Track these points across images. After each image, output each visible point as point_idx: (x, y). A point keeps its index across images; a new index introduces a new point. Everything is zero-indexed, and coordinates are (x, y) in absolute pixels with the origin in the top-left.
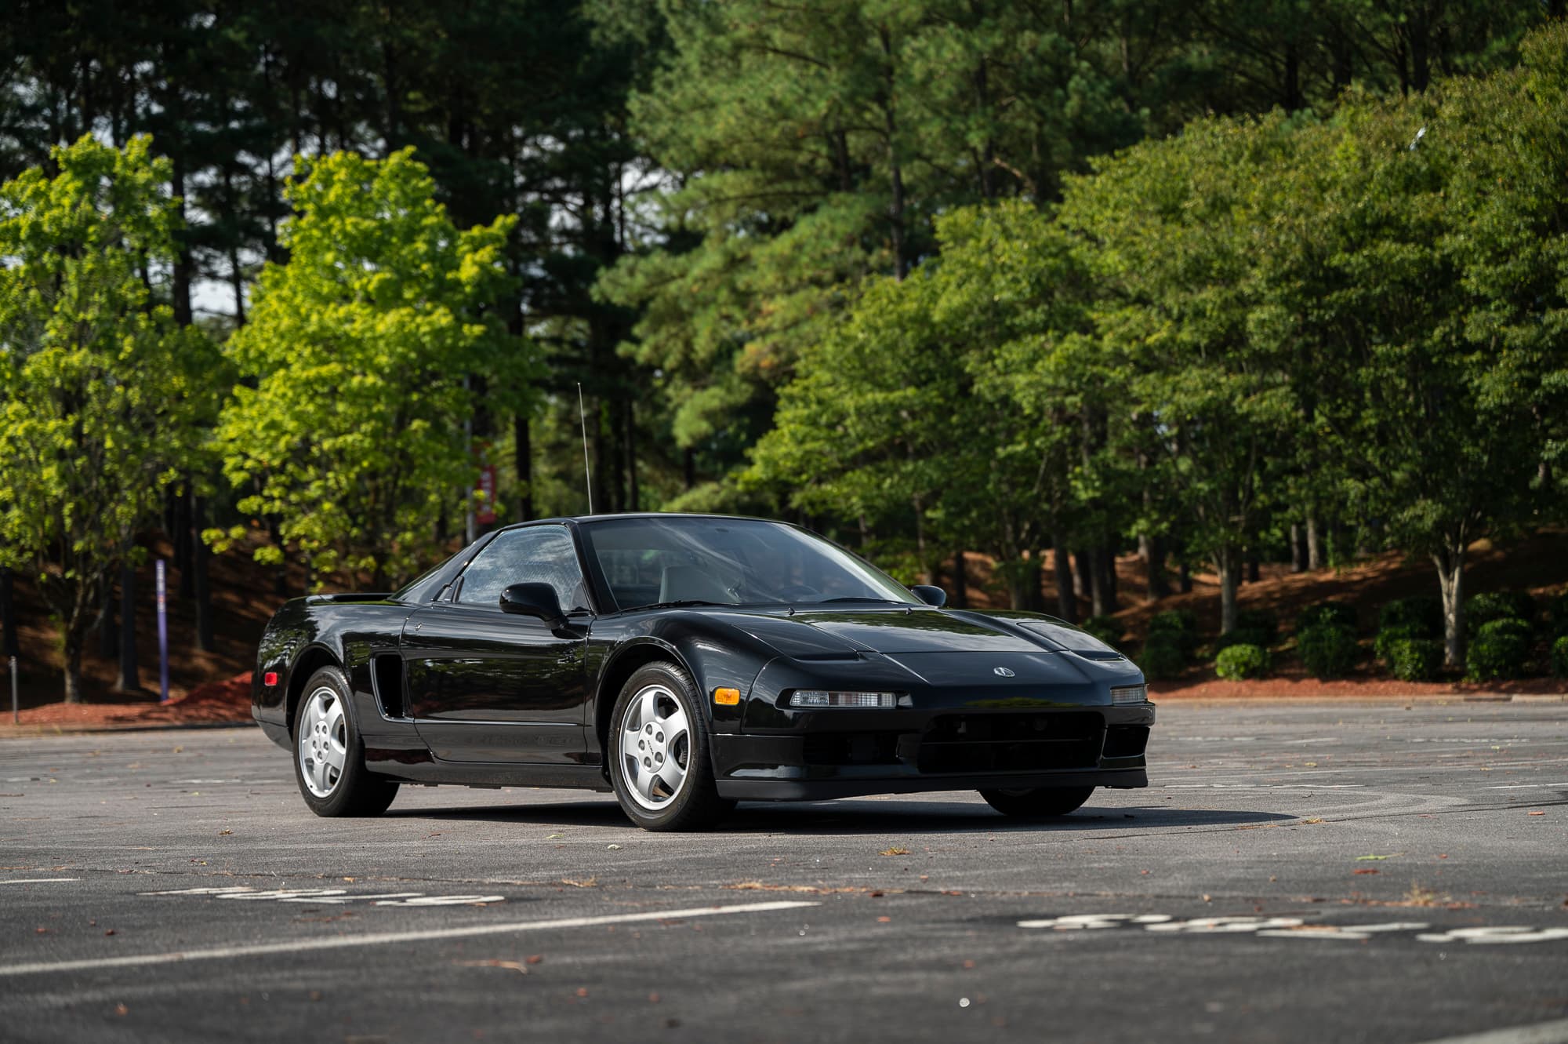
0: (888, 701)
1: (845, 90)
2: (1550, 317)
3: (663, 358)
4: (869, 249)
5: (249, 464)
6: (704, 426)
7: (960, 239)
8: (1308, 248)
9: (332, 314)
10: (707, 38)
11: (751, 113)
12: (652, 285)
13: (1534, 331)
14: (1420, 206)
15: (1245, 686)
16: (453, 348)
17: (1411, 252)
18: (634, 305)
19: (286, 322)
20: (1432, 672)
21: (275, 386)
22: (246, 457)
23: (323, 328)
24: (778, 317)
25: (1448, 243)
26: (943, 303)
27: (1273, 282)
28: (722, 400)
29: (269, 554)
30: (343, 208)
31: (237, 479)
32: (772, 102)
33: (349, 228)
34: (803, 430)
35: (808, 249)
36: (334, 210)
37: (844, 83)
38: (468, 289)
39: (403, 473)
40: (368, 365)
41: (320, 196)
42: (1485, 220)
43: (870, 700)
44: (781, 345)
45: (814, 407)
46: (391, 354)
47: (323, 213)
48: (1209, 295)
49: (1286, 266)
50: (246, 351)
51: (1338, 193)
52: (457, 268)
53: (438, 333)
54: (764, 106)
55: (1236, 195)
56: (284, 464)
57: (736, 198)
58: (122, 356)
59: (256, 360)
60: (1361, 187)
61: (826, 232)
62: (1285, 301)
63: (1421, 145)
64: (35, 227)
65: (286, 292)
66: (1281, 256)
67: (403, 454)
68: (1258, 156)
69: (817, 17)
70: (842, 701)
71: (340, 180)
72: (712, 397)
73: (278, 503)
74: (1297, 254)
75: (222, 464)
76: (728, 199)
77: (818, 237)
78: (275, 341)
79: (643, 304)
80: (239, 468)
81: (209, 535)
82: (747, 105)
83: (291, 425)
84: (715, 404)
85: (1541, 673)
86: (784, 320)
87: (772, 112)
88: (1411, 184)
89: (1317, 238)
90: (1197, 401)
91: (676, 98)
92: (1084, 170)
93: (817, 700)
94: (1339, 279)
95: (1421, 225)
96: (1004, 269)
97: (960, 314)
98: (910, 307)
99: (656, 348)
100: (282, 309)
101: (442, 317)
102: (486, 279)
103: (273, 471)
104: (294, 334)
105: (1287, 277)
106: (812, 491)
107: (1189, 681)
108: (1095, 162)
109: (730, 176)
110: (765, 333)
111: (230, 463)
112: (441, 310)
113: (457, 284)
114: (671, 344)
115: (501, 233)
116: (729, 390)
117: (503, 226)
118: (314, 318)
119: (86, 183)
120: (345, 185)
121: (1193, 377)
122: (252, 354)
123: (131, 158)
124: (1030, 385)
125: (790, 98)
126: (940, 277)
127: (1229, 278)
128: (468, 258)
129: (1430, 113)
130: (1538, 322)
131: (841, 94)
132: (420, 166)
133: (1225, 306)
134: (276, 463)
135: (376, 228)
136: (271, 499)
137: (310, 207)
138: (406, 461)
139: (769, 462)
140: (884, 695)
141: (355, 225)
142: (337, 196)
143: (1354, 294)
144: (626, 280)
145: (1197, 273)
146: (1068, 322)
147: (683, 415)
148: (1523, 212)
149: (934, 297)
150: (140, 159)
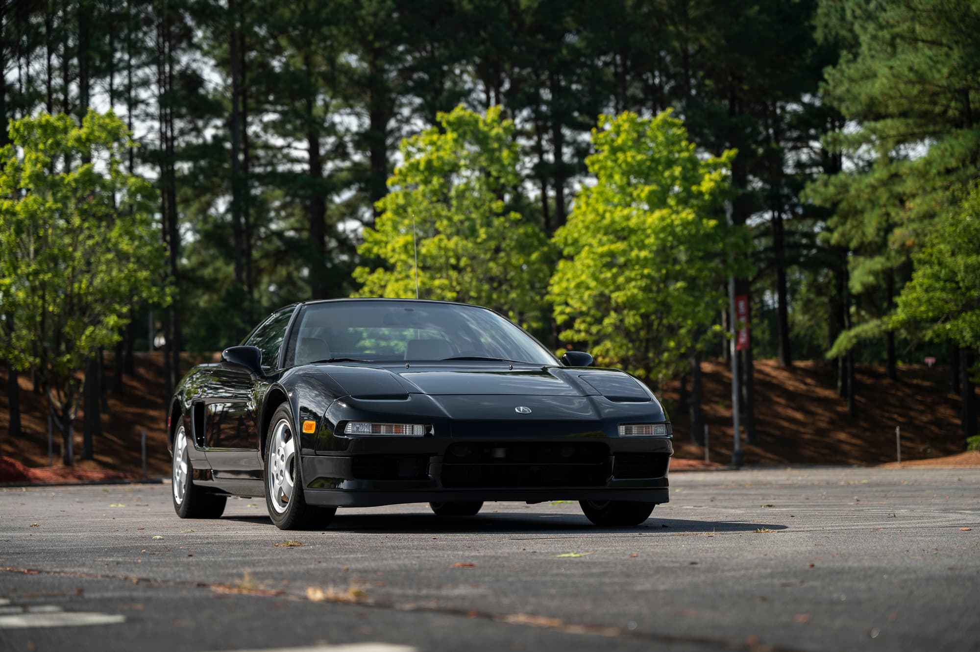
0: (419, 430)
1: (961, 62)
3: (849, 241)
5: (568, 310)
6: (871, 279)
9: (619, 214)
10: (874, 32)
11: (897, 76)
12: (839, 193)
16: (696, 234)
18: (828, 205)
19: (590, 218)
21: (584, 259)
22: (567, 304)
23: (613, 222)
24: (915, 211)
28: (882, 264)
30: (626, 148)
31: (560, 319)
32: (911, 69)
33: (629, 159)
34: (929, 282)
35: (934, 165)
36: (621, 149)
37: (962, 58)
38: (707, 197)
39: (664, 315)
40: (642, 246)
41: (613, 141)
43: (407, 430)
44: (919, 231)
45: (936, 268)
46: (657, 238)
47: (614, 151)
50: (566, 238)
52: (699, 184)
53: (685, 224)
54: (906, 73)
56: (589, 309)
57: (894, 136)
58: (479, 240)
59: (573, 244)
61: (948, 154)
64: (429, 162)
67: (664, 303)
69: (940, 14)
70: (383, 431)
71: (625, 131)
72: (878, 263)
73: (583, 334)
75: (553, 311)
76: (889, 136)
77: (943, 156)
78: (583, 231)
79: (835, 204)
80: (562, 313)
82: (895, 71)
83: (593, 284)
84: (879, 267)
86: (918, 213)
87: (912, 76)
91: (852, 71)
93: (366, 429)
99: (843, 235)
101: (688, 215)
102: (717, 191)
103: (582, 314)
106: (939, 326)
109: (889, 122)
110: (906, 223)
111: (558, 309)
112: (688, 210)
113: (701, 194)
114: (853, 232)
115: (727, 161)
116: (888, 259)
117: (728, 157)
118: (608, 215)
119: (459, 136)
120: (628, 133)
122: (570, 241)
123: (489, 121)
125: (924, 67)
128: (707, 177)
131: (958, 64)
132: (677, 120)
134: (584, 309)
135: (646, 160)
136: (579, 331)
137: (606, 148)
138: (665, 308)
139: (908, 306)
140: (415, 426)
141: (633, 157)
142: (623, 141)
144: (822, 189)
147: (857, 274)
150: (493, 121)
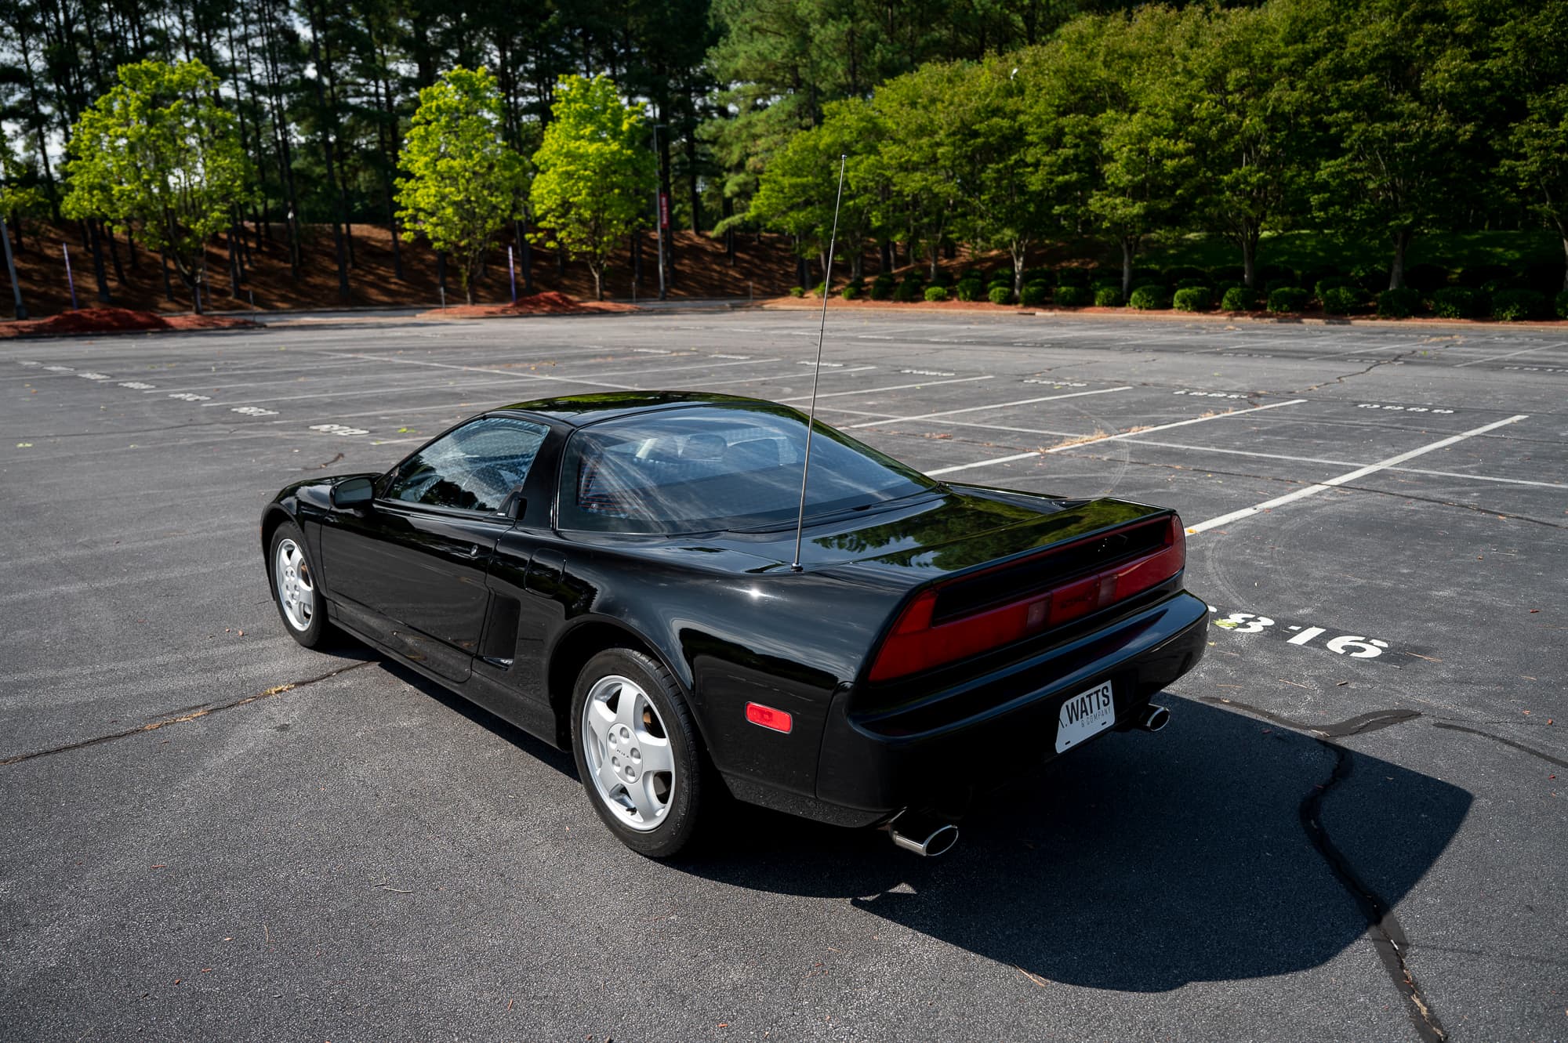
1: (791, 47)
2: (1060, 151)
3: (725, 162)
4: (801, 118)
5: (543, 207)
6: (736, 189)
7: (833, 116)
8: (962, 121)
9: (573, 145)
10: (739, 25)
11: (752, 58)
12: (718, 131)
13: (1054, 158)
14: (1011, 104)
15: (935, 304)
16: (619, 160)
17: (1005, 123)
19: (555, 147)
20: (1009, 300)
21: (551, 175)
22: (542, 204)
23: (569, 150)
24: (762, 147)
25: (1022, 118)
26: (823, 142)
27: (948, 135)
28: (744, 179)
29: (551, 244)
30: (576, 100)
31: (539, 213)
32: (759, 53)
33: (579, 107)
34: (769, 193)
36: (573, 100)
38: (626, 134)
40: (587, 167)
41: (568, 95)
42: (1036, 109)
44: (764, 160)
45: (773, 184)
46: (596, 162)
47: (568, 102)
48: (925, 141)
49: (953, 128)
50: (540, 159)
51: (977, 97)
52: (622, 125)
53: (613, 153)
54: (756, 55)
55: (940, 97)
56: (556, 207)
59: (545, 163)
60: (987, 95)
62: (953, 144)
63: (1015, 75)
65: (556, 135)
66: (950, 125)
68: (950, 81)
69: (779, 15)
72: (740, 178)
73: (554, 224)
74: (958, 124)
75: (533, 207)
78: (551, 155)
80: (539, 209)
81: (528, 236)
83: (558, 190)
84: (741, 181)
85: (1051, 302)
88: (1009, 93)
89: (967, 117)
90: (918, 186)
91: (725, 51)
92: (883, 85)
94: (976, 134)
95: (1011, 111)
96: (848, 127)
97: (829, 146)
98: (811, 143)
99: (721, 158)
100: (553, 142)
101: (615, 146)
103: (552, 210)
104: (558, 153)
105: (954, 134)
106: (775, 220)
107: (914, 300)
108: (887, 82)
110: (756, 154)
111: (536, 206)
112: (615, 143)
114: (727, 157)
116: (745, 176)
120: (578, 89)
121: (918, 175)
122: (543, 161)
124: (855, 176)
125: (768, 50)
126: (824, 131)
127: (933, 133)
128: (627, 120)
129: (1019, 62)
130: (1056, 154)
132: (610, 81)
133: (931, 146)
134: (553, 207)
135: (589, 108)
136: (552, 222)
139: (756, 207)
141: (581, 106)
142: (574, 95)
143: (980, 140)
145: (921, 132)
146: (872, 150)
147: (729, 184)
148: (1051, 105)
149: (821, 137)
